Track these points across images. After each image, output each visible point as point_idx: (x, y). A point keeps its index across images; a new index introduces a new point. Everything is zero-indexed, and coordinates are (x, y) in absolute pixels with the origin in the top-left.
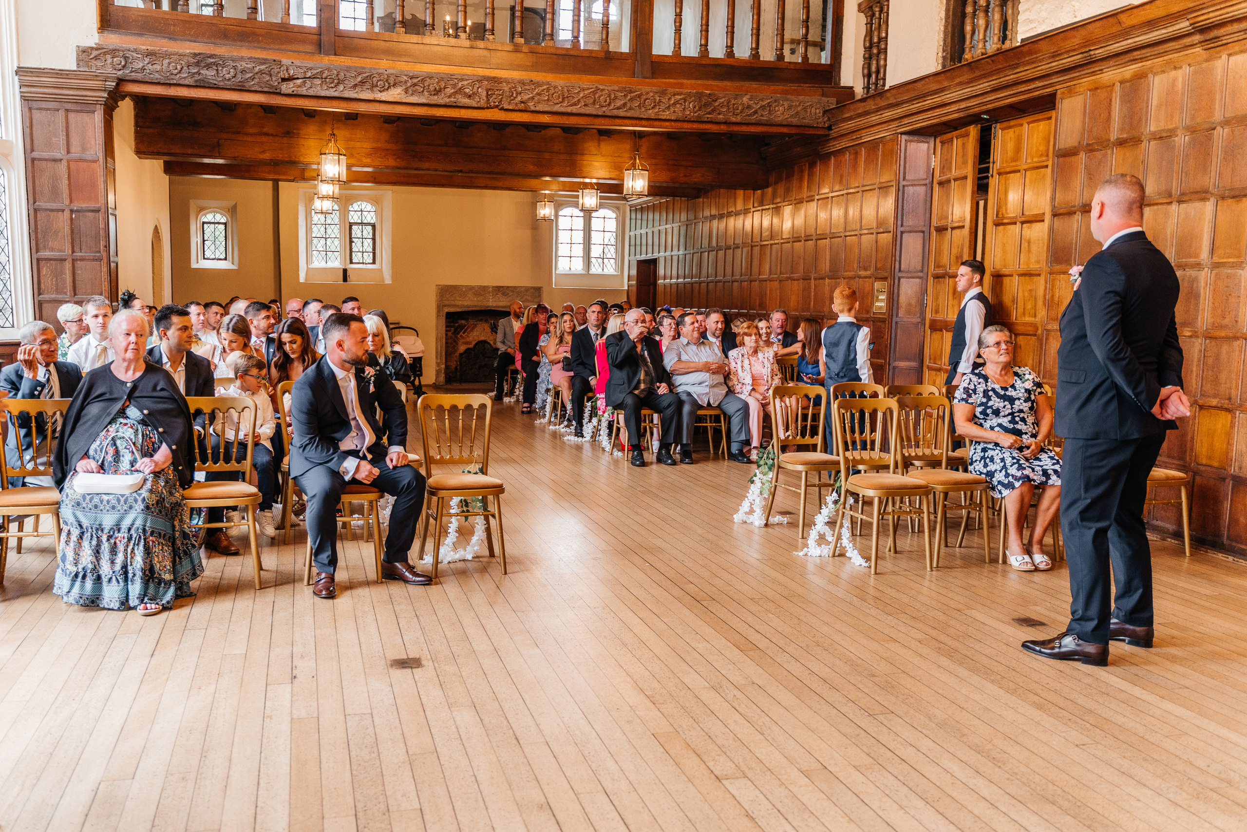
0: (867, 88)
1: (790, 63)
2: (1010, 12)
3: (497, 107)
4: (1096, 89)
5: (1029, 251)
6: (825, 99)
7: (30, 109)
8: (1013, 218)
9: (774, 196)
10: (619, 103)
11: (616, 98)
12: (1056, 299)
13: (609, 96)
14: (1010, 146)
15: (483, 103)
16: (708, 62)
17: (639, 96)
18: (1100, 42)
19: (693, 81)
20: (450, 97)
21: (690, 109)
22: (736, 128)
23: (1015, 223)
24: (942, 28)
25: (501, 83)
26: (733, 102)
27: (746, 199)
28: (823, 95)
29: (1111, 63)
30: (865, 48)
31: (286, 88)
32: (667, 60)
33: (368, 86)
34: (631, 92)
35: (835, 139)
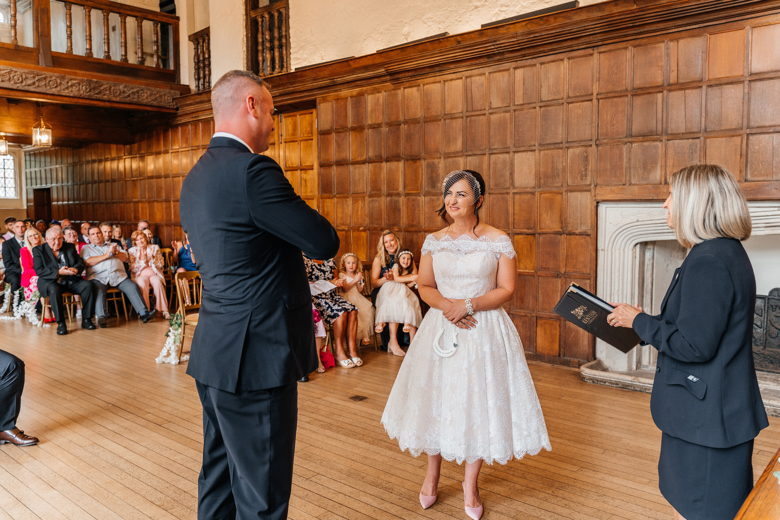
0: (198, 86)
1: (148, 67)
2: (284, 52)
4: (338, 99)
5: (306, 186)
6: (173, 91)
8: (295, 167)
9: (139, 149)
10: (30, 82)
11: (26, 78)
12: (326, 212)
14: (290, 127)
16: (93, 61)
17: (45, 78)
18: (339, 75)
19: (84, 72)
21: (83, 90)
22: (116, 105)
23: (297, 170)
24: (245, 57)
26: (113, 88)
27: (118, 151)
28: (171, 89)
29: (345, 86)
30: (195, 62)
32: (63, 56)
34: (38, 75)
35: (181, 116)
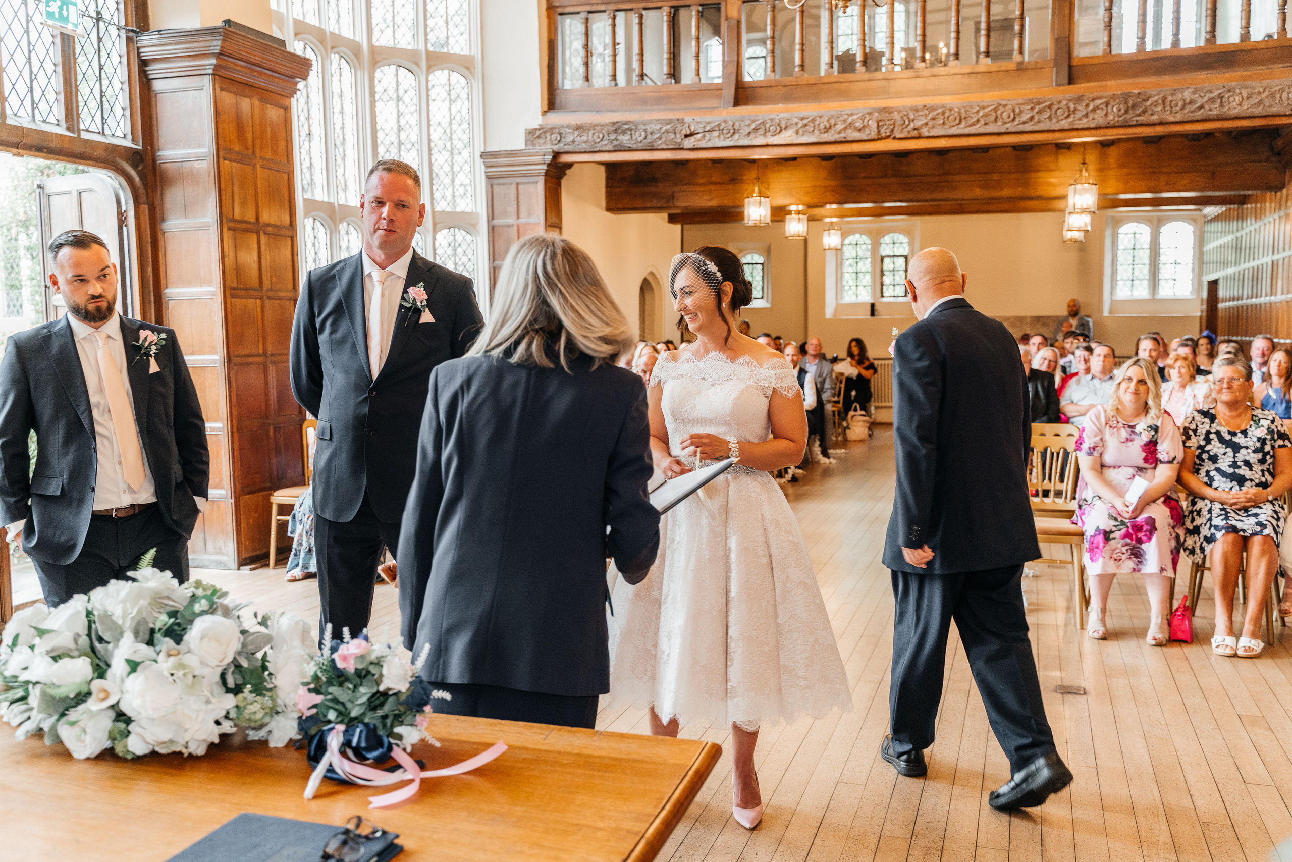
3: (888, 137)
7: (492, 186)
10: (1025, 117)
11: (1021, 112)
13: (1014, 111)
15: (874, 135)
16: (1146, 57)
17: (1050, 107)
19: (1120, 81)
20: (840, 133)
21: (1114, 113)
22: (1176, 128)
25: (892, 112)
26: (1170, 98)
31: (689, 143)
32: (1093, 61)
33: (761, 132)
34: (1039, 103)
